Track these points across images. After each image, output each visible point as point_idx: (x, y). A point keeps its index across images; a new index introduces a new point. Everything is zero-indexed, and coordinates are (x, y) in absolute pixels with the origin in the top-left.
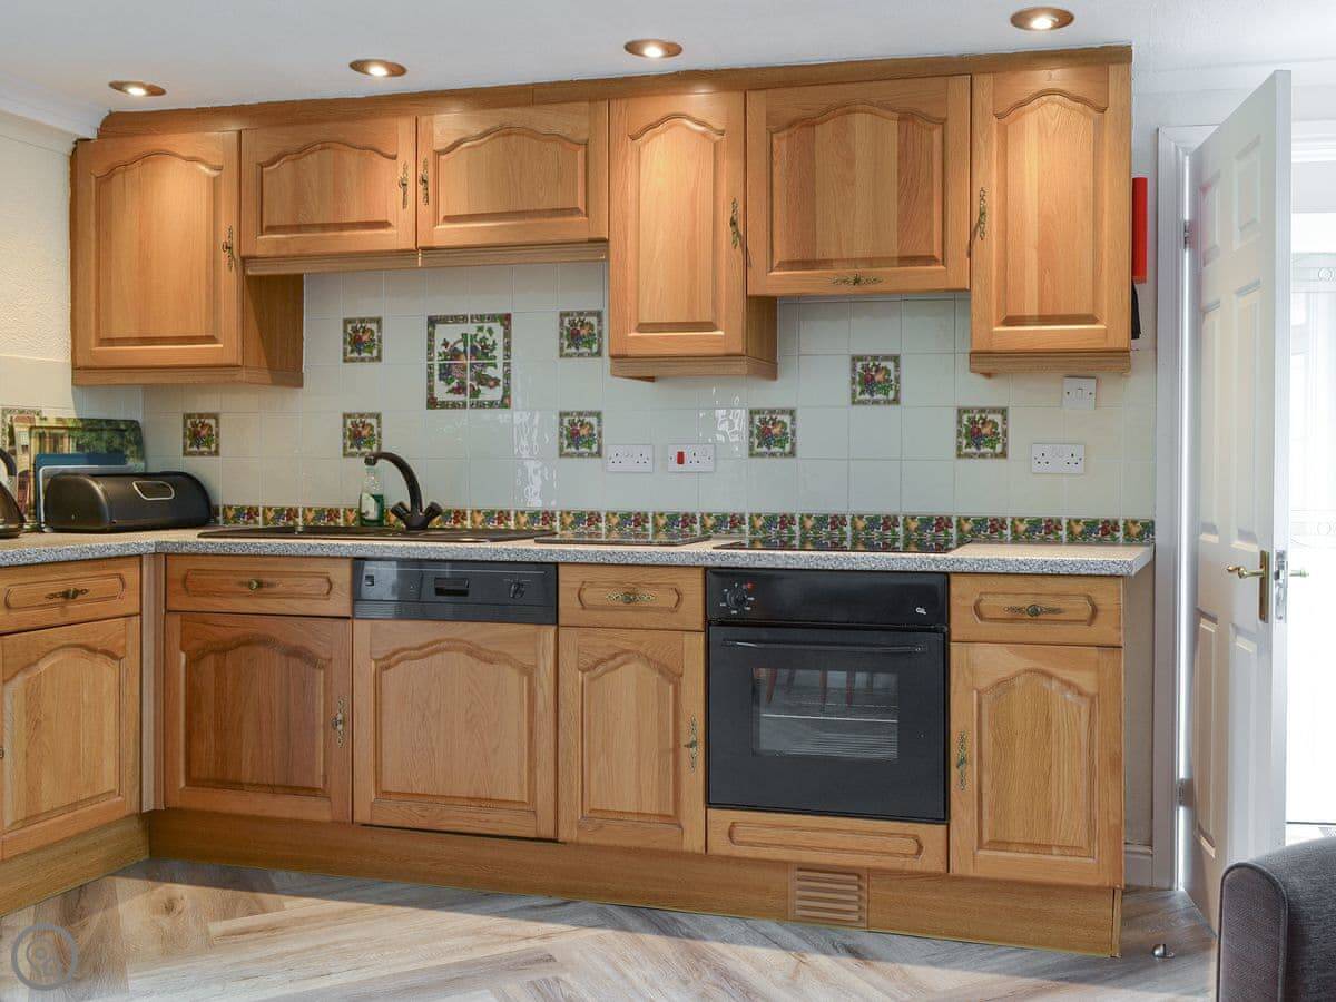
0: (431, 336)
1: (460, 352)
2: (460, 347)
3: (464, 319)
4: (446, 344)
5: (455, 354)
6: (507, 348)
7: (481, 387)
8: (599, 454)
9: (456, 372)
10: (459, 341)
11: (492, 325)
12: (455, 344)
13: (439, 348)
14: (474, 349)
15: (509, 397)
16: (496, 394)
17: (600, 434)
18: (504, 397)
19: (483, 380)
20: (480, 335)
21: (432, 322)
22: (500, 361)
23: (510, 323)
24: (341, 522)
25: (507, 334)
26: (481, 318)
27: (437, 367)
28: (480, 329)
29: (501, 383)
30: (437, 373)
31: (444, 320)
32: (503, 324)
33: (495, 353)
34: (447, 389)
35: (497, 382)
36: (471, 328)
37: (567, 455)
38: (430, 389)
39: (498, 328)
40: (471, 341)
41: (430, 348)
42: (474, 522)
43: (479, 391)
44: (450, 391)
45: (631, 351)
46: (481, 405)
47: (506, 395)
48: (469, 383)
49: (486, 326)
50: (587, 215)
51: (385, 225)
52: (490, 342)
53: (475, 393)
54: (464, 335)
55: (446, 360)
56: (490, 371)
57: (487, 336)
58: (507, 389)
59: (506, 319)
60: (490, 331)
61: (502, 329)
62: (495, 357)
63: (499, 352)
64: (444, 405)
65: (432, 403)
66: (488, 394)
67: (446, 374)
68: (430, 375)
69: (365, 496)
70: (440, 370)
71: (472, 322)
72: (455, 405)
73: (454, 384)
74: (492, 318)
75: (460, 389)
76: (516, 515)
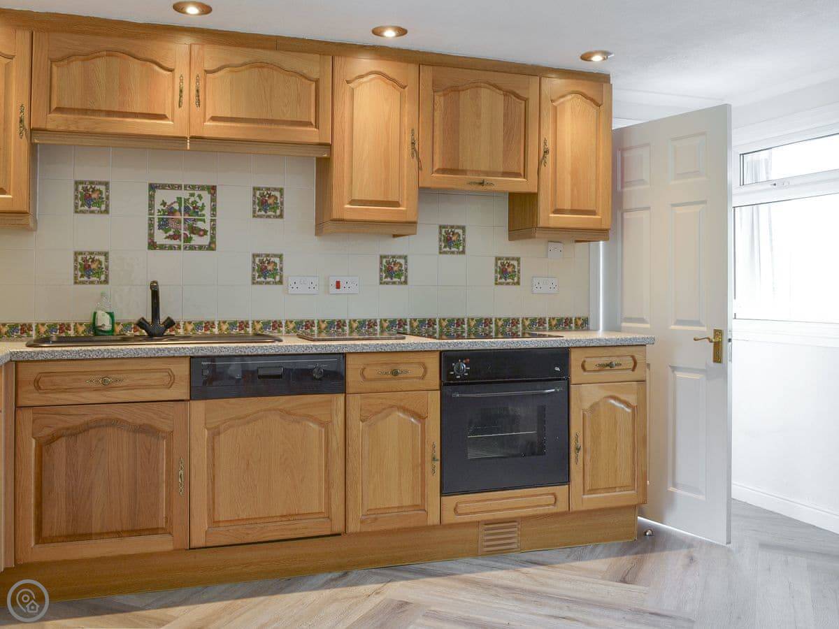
0: (151, 198)
1: (176, 210)
2: (176, 206)
3: (179, 187)
4: (164, 204)
5: (171, 211)
6: (214, 209)
7: (192, 235)
8: (281, 282)
9: (172, 224)
10: (175, 202)
11: (201, 192)
12: (172, 204)
13: (158, 206)
14: (187, 209)
15: (215, 243)
16: (205, 240)
17: (281, 269)
18: (210, 243)
19: (194, 230)
20: (192, 199)
21: (153, 187)
22: (208, 218)
23: (215, 193)
24: (72, 333)
25: (213, 200)
26: (193, 187)
27: (156, 220)
28: (192, 195)
29: (209, 233)
30: (156, 224)
31: (163, 187)
32: (209, 193)
33: (203, 212)
34: (165, 235)
35: (205, 232)
36: (184, 194)
37: (258, 283)
38: (151, 236)
39: (206, 196)
40: (185, 203)
41: (151, 206)
42: (186, 330)
43: (191, 238)
44: (166, 238)
45: (346, 217)
46: (192, 248)
47: (213, 241)
48: (182, 232)
49: (197, 193)
50: (316, 126)
51: (162, 117)
52: (200, 204)
53: (187, 239)
54: (179, 199)
55: (164, 215)
56: (200, 225)
57: (197, 199)
58: (213, 237)
59: (212, 190)
60: (200, 197)
61: (210, 196)
62: (204, 215)
63: (207, 212)
64: (162, 247)
65: (152, 245)
66: (197, 240)
67: (164, 225)
68: (151, 226)
69: (100, 313)
70: (159, 222)
71: (185, 189)
72: (171, 248)
73: (171, 233)
74: (202, 188)
75: (176, 236)
76: (219, 324)
